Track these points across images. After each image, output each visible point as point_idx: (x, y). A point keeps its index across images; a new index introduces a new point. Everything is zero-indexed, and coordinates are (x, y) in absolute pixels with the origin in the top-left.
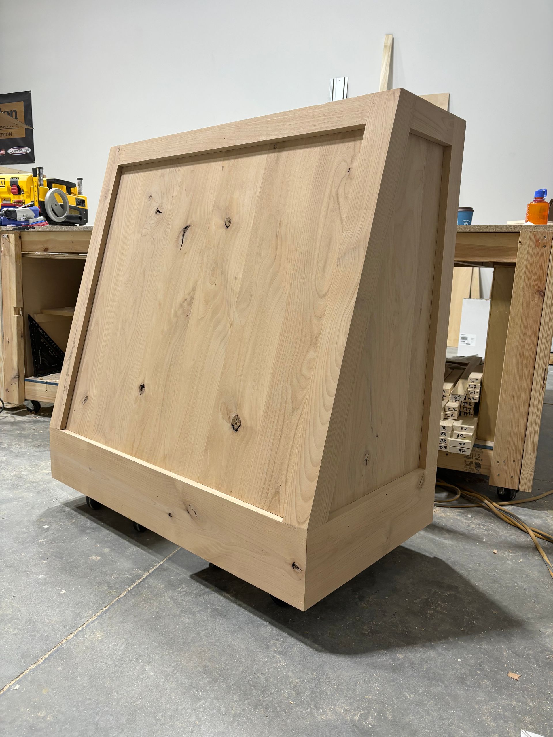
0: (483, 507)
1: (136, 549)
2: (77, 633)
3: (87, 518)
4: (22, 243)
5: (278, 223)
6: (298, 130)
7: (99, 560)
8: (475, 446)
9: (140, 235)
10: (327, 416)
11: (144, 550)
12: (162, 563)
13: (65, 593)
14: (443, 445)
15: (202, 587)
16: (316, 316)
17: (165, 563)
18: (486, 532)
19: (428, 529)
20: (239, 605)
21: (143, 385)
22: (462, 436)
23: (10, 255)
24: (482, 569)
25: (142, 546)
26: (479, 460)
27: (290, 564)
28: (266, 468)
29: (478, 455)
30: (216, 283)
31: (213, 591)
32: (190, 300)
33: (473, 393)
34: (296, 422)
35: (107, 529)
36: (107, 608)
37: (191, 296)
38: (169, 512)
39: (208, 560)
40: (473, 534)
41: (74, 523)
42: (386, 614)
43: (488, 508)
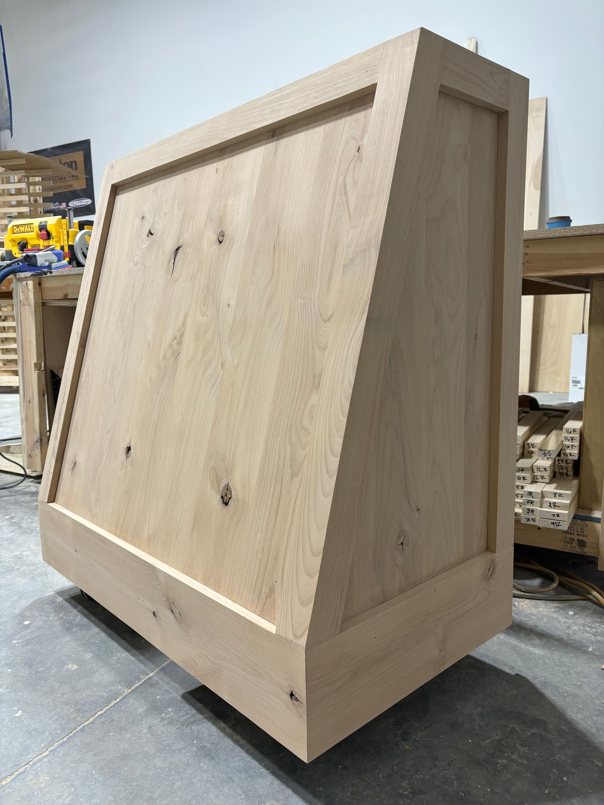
0: (589, 600)
1: (125, 654)
2: (17, 776)
3: (79, 611)
4: (42, 291)
5: (276, 230)
6: (297, 108)
7: (75, 670)
8: (575, 517)
9: (132, 264)
10: (331, 483)
11: (134, 656)
12: (151, 674)
13: (20, 716)
14: (531, 516)
15: (194, 711)
16: (319, 346)
17: (155, 676)
18: (593, 638)
19: (511, 631)
20: (236, 742)
21: (130, 447)
22: (555, 505)
23: (29, 304)
24: (584, 693)
25: (133, 650)
26: (583, 536)
27: (287, 693)
28: (260, 556)
29: (581, 529)
30: (208, 313)
31: (206, 718)
32: (180, 338)
33: (570, 447)
34: (296, 492)
35: (98, 627)
36: (65, 739)
37: (181, 333)
38: (154, 610)
39: (196, 676)
40: (574, 640)
41: (61, 618)
42: (437, 763)
43: (598, 601)
